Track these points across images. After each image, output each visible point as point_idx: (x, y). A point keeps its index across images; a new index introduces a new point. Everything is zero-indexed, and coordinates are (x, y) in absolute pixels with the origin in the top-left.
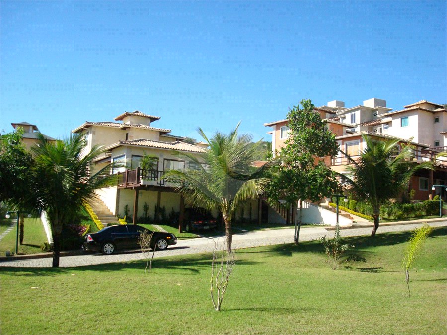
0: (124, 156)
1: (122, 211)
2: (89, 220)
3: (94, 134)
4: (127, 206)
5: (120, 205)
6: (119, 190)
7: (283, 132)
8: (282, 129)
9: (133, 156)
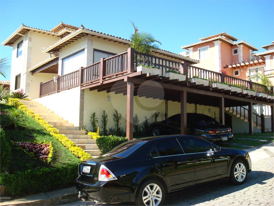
0: (83, 50)
1: (87, 121)
2: (45, 134)
3: (30, 40)
4: (94, 114)
5: (85, 112)
6: (83, 91)
7: (201, 53)
8: (199, 50)
9: (95, 50)
